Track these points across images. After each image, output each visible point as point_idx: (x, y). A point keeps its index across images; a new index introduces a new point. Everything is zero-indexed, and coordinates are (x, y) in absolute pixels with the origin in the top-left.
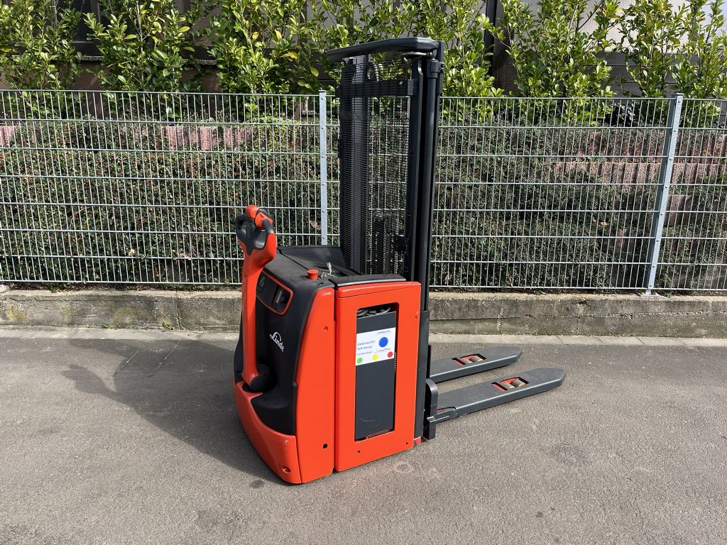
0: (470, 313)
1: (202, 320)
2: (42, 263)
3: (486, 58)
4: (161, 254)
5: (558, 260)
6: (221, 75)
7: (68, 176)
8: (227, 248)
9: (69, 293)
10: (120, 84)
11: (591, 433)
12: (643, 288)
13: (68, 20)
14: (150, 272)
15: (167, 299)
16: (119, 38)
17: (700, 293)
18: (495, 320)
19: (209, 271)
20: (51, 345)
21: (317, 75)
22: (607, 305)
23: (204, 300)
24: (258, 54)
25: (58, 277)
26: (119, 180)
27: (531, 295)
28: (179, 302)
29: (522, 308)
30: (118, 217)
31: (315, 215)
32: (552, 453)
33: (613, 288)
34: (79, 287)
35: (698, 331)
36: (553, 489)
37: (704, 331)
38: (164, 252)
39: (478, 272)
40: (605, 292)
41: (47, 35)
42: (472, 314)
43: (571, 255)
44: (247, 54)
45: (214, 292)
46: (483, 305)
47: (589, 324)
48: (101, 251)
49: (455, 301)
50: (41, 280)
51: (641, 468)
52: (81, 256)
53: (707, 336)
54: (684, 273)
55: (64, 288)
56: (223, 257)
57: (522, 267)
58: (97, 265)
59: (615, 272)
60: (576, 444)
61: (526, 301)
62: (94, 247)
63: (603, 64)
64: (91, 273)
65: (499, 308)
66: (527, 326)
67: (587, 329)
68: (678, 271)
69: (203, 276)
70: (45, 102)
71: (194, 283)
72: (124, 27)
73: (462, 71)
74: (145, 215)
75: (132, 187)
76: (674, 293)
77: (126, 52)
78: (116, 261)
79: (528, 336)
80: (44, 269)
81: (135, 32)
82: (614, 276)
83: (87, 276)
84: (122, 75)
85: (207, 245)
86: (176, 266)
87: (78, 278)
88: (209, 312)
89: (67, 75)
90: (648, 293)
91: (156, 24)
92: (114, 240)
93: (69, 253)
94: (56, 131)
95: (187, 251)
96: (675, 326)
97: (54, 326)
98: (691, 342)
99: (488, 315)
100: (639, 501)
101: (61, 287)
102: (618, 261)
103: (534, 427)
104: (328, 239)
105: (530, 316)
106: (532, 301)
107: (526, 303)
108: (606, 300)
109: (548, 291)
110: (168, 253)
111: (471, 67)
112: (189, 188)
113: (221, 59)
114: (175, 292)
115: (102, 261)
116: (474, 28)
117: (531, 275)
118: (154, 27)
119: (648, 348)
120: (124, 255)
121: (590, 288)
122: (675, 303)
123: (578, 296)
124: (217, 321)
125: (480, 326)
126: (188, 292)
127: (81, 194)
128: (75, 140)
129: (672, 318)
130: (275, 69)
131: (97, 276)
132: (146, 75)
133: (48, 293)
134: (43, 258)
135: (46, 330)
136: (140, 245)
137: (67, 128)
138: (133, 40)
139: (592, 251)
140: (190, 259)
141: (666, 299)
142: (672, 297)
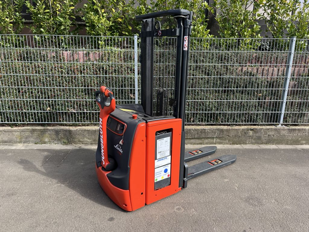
0: (202, 135)
1: (81, 140)
2: (7, 114)
3: (206, 21)
4: (62, 110)
5: (240, 111)
6: (88, 29)
7: (18, 74)
8: (92, 107)
9: (20, 128)
10: (41, 32)
11: (262, 191)
12: (278, 123)
13: (18, 4)
14: (57, 118)
15: (65, 130)
16: (41, 11)
17: (302, 125)
18: (213, 138)
19: (84, 117)
20: (11, 152)
21: (131, 29)
22: (262, 131)
23: (82, 130)
24: (104, 19)
25: (14, 121)
26: (42, 76)
27: (229, 127)
28: (70, 131)
29: (225, 133)
30: (42, 93)
31: (132, 92)
32: (246, 200)
33: (265, 123)
34: (24, 125)
35: (302, 142)
36: (249, 219)
37: (304, 142)
38: (63, 109)
39: (205, 117)
40: (261, 125)
41: (8, 10)
42: (203, 135)
43: (246, 109)
44: (99, 19)
45: (86, 127)
46: (208, 132)
47: (254, 139)
48: (34, 108)
49: (195, 130)
50: (6, 122)
51: (287, 207)
52: (25, 111)
53: (305, 144)
54: (295, 116)
55: (17, 126)
56: (90, 111)
57: (225, 114)
58: (32, 115)
59: (266, 116)
60: (256, 196)
61: (227, 129)
62: (31, 107)
63: (257, 24)
64: (29, 119)
65: (215, 133)
66: (227, 140)
67: (254, 141)
68: (293, 115)
69: (81, 120)
70: (8, 41)
71: (77, 123)
72: (44, 6)
73: (195, 27)
74: (54, 92)
75: (48, 79)
76: (291, 125)
77: (44, 18)
78: (41, 113)
79: (228, 145)
80: (7, 117)
81: (49, 9)
82: (265, 118)
83: (28, 120)
84: (42, 28)
85: (83, 106)
86: (69, 115)
87: (23, 121)
88: (84, 136)
89: (17, 29)
90: (280, 125)
91: (58, 5)
92: (40, 103)
93: (19, 109)
94: (13, 54)
95: (74, 108)
96: (292, 140)
97: (12, 143)
98: (299, 147)
99: (210, 136)
100: (288, 223)
101: (16, 125)
102: (267, 111)
103: (236, 188)
104: (138, 102)
105: (229, 136)
106: (229, 129)
107: (227, 131)
108: (262, 128)
109: (236, 125)
110: (65, 109)
111: (199, 25)
112: (74, 80)
113: (88, 21)
114: (68, 127)
115: (35, 113)
116: (201, 8)
117: (229, 118)
118: (57, 6)
119: (281, 150)
120: (44, 110)
121: (255, 123)
122: (292, 129)
123: (250, 127)
124: (88, 140)
125: (206, 141)
126: (74, 127)
127: (24, 83)
128: (21, 58)
129: (290, 136)
130: (112, 26)
131: (32, 120)
132: (53, 29)
133: (9, 128)
134: (7, 112)
135: (9, 145)
136: (52, 106)
137: (18, 52)
138: (48, 12)
139: (256, 107)
140: (75, 112)
141: (288, 128)
142: (290, 127)
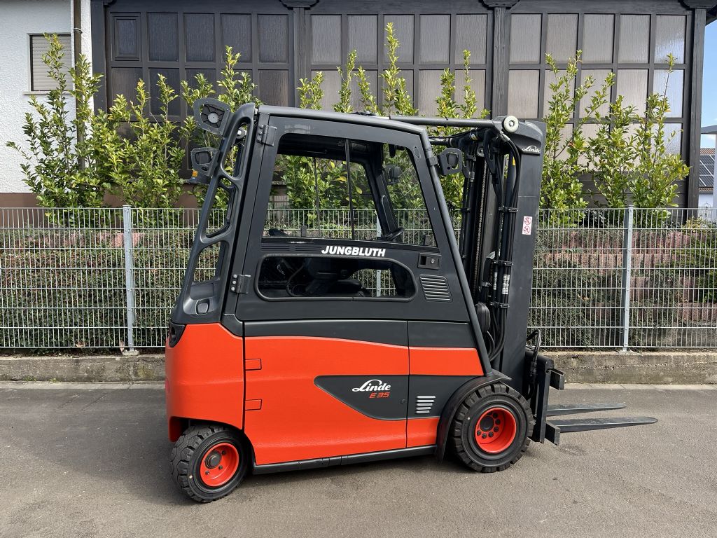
5: (554, 325)
6: (289, 194)
12: (620, 346)
13: (175, 156)
17: (664, 350)
21: (361, 193)
22: (594, 359)
35: (666, 379)
37: (670, 379)
40: (592, 349)
43: (563, 322)
47: (582, 374)
53: (673, 383)
54: (649, 334)
59: (598, 334)
63: (576, 182)
67: (580, 378)
68: (645, 333)
76: (644, 350)
82: (597, 337)
90: (624, 350)
96: (647, 375)
98: (661, 387)
102: (599, 326)
108: (593, 355)
109: (549, 350)
113: (291, 182)
119: (628, 391)
121: (580, 346)
122: (646, 357)
123: (571, 353)
129: (644, 369)
130: (329, 189)
139: (579, 318)
141: (638, 354)
142: (643, 353)
